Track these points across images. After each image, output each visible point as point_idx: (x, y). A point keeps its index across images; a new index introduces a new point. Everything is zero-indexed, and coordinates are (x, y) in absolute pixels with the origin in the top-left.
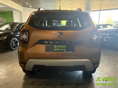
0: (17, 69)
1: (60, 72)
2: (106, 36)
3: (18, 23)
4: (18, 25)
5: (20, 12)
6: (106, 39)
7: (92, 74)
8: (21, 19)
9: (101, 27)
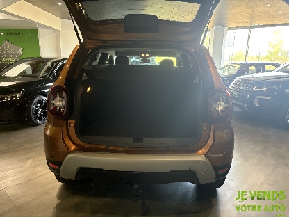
0: (43, 172)
1: (136, 187)
2: (261, 93)
3: (51, 59)
4: (49, 63)
5: (56, 31)
6: (260, 101)
7: (218, 189)
8: (58, 50)
9: (252, 68)
